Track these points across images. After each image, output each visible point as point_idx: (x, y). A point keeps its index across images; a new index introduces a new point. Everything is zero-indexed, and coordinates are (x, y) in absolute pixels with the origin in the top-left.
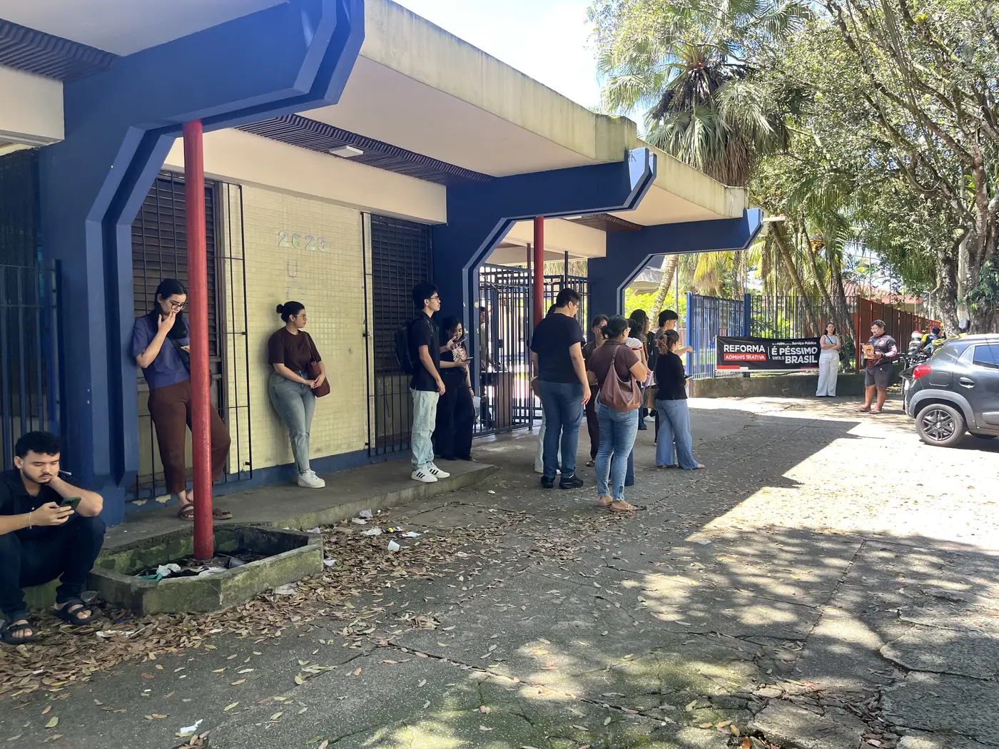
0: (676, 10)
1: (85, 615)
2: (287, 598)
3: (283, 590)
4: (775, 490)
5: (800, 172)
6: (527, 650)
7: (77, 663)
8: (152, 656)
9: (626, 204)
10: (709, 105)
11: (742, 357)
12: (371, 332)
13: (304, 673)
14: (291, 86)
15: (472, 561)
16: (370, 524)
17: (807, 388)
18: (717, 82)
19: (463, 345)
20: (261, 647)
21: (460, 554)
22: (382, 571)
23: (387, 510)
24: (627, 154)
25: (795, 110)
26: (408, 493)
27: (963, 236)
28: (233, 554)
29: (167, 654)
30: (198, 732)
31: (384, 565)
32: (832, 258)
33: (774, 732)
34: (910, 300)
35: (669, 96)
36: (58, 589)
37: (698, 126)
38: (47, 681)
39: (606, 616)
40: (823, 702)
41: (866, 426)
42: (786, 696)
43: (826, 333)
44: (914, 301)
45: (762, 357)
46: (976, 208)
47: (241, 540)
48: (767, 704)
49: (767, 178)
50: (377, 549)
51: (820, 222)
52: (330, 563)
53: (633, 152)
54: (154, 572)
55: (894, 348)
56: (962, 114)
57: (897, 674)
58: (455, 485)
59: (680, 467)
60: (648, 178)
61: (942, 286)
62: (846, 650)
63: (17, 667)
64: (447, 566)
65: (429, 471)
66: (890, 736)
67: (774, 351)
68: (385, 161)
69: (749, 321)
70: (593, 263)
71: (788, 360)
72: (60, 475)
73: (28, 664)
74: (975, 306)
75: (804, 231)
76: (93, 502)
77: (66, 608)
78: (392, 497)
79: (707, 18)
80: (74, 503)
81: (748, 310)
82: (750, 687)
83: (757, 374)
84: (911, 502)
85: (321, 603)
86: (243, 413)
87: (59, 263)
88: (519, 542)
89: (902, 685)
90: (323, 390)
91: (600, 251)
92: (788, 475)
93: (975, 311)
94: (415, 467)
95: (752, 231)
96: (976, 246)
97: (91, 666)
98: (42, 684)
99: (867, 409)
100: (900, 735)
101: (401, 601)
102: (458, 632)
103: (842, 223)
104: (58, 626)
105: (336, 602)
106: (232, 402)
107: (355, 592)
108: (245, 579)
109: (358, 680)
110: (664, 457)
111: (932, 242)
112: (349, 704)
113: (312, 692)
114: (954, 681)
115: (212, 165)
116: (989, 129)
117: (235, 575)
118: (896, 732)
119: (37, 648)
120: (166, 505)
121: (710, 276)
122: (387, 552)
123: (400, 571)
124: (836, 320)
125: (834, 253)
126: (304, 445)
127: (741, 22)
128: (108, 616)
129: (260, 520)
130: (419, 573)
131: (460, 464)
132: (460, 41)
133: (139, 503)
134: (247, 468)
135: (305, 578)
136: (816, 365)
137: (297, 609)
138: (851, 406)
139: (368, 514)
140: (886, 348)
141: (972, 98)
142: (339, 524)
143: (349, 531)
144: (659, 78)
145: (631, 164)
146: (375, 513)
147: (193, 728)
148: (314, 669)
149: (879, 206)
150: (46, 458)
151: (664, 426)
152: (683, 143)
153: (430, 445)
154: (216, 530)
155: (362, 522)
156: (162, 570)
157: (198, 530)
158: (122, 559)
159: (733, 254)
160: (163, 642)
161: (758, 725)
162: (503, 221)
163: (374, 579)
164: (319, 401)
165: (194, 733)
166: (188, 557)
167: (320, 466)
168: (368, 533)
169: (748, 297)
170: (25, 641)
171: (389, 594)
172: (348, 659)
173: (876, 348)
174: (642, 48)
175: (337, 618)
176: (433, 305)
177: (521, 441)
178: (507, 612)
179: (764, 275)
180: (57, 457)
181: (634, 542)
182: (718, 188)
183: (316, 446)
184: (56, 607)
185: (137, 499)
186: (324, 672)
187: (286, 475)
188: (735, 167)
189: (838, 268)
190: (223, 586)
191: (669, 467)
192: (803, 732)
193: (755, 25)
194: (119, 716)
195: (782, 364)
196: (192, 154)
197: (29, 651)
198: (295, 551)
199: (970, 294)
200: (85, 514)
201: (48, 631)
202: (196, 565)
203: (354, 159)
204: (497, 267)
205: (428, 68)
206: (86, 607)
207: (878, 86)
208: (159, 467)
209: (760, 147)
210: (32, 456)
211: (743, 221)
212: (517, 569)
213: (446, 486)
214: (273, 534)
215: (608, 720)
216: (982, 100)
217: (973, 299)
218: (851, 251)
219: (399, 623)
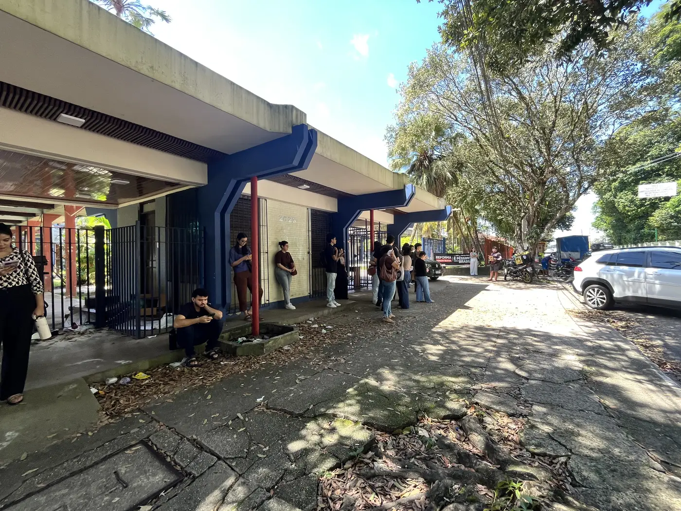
0: (416, 136)
1: (216, 356)
2: (288, 350)
3: (286, 348)
4: (462, 310)
5: (462, 193)
6: (380, 370)
7: (215, 374)
8: (242, 372)
9: (405, 205)
10: (428, 169)
11: (443, 261)
12: (311, 252)
13: (299, 379)
14: (292, 163)
15: (353, 337)
16: (313, 324)
17: (466, 272)
18: (431, 160)
19: (343, 256)
20: (281, 369)
21: (349, 334)
22: (321, 341)
23: (319, 318)
24: (405, 186)
25: (460, 171)
26: (326, 312)
27: (524, 216)
28: (265, 334)
29: (247, 371)
30: (264, 401)
31: (321, 338)
32: (473, 224)
33: (483, 403)
34: (502, 239)
35: (414, 166)
36: (206, 346)
37: (425, 176)
38: (205, 381)
39: (408, 357)
40: (498, 391)
41: (491, 286)
42: (483, 389)
43: (472, 251)
44: (504, 240)
45: (450, 261)
46: (529, 205)
47: (268, 329)
48: (477, 392)
49: (449, 195)
50: (318, 332)
51: (469, 211)
52: (302, 337)
53: (407, 186)
54: (237, 340)
55: (501, 257)
56: (524, 171)
57: (524, 380)
58: (342, 308)
59: (425, 302)
60: (413, 195)
61: (517, 234)
62: (502, 372)
63: (193, 376)
64: (345, 339)
65: (334, 304)
66: (528, 405)
67: (455, 258)
68: (317, 190)
69: (444, 248)
70: (389, 226)
71: (460, 262)
72: (207, 304)
73: (197, 375)
74: (530, 241)
75: (463, 214)
76: (220, 314)
77: (210, 353)
78: (320, 313)
79: (427, 139)
80: (213, 315)
81: (444, 244)
82: (469, 386)
83: (448, 267)
84: (515, 314)
85: (301, 352)
86: (266, 282)
87: (205, 228)
88: (370, 330)
89: (527, 385)
90: (294, 273)
91: (391, 221)
92: (466, 304)
93: (530, 243)
94: (328, 302)
95: (448, 214)
96: (530, 219)
97: (220, 375)
98: (203, 382)
99: (491, 280)
100: (532, 405)
101: (330, 352)
102: (354, 363)
103: (477, 211)
104: (206, 360)
105: (306, 352)
106: (262, 278)
107: (312, 348)
108: (273, 343)
109: (319, 382)
110: (419, 297)
111: (513, 218)
112: (318, 391)
113: (302, 386)
114: (548, 383)
115: (260, 193)
116: (534, 176)
117: (269, 342)
118: (530, 404)
119: (200, 369)
120: (239, 315)
121: (428, 231)
122: (322, 333)
123: (328, 341)
124: (476, 247)
125: (474, 223)
126: (288, 293)
127: (439, 140)
128: (224, 356)
129: (275, 321)
130: (335, 341)
131: (343, 301)
132: (347, 147)
133: (230, 315)
134: (267, 302)
135: (294, 343)
136: (469, 264)
137: (292, 355)
138: (485, 279)
139: (313, 319)
140: (497, 257)
141: (527, 165)
142: (302, 323)
143: (306, 325)
144: (410, 160)
145: (406, 190)
146: (314, 319)
147: (262, 399)
148: (302, 377)
149: (492, 205)
150: (204, 298)
151: (419, 286)
152: (419, 182)
153: (333, 293)
154: (260, 324)
155: (311, 322)
156: (240, 340)
157: (253, 325)
158: (226, 335)
159: (436, 223)
160: (245, 366)
161: (476, 400)
162: (359, 211)
163: (319, 343)
164: (294, 278)
165: (262, 401)
166: (249, 335)
167: (294, 301)
168: (314, 326)
169: (444, 238)
170: (195, 366)
171: (325, 349)
172: (315, 374)
173: (494, 257)
174: (403, 149)
175: (307, 358)
176: (334, 241)
177: (363, 292)
178: (371, 356)
179: (448, 231)
180: (207, 298)
181: (413, 330)
182: (436, 198)
183: (291, 294)
184: (205, 353)
185: (229, 313)
186: (306, 378)
187: (281, 305)
188: (439, 191)
189: (476, 227)
190: (265, 346)
191: (421, 302)
192: (493, 403)
193: (444, 141)
194: (233, 395)
195: (457, 263)
196: (254, 188)
197: (197, 369)
198: (290, 333)
199: (528, 237)
200: (216, 318)
201: (203, 362)
202: (252, 338)
203: (306, 189)
204: (355, 228)
205: (336, 157)
206: (216, 353)
207: (491, 161)
208: (237, 301)
209: (448, 185)
210: (198, 297)
211: (444, 211)
212: (371, 340)
213: (340, 309)
214: (280, 326)
215: (417, 398)
216: (531, 166)
217: (530, 238)
218: (480, 221)
219: (331, 360)
